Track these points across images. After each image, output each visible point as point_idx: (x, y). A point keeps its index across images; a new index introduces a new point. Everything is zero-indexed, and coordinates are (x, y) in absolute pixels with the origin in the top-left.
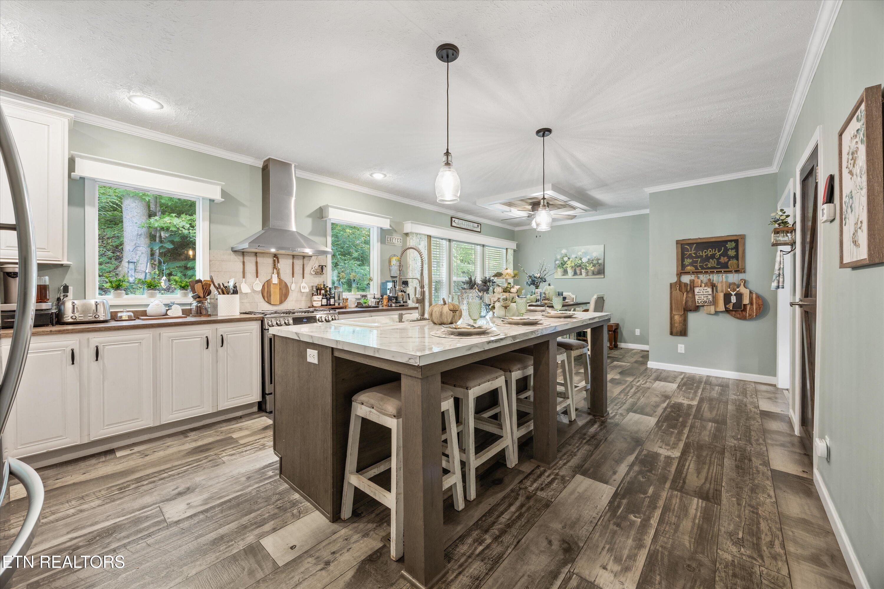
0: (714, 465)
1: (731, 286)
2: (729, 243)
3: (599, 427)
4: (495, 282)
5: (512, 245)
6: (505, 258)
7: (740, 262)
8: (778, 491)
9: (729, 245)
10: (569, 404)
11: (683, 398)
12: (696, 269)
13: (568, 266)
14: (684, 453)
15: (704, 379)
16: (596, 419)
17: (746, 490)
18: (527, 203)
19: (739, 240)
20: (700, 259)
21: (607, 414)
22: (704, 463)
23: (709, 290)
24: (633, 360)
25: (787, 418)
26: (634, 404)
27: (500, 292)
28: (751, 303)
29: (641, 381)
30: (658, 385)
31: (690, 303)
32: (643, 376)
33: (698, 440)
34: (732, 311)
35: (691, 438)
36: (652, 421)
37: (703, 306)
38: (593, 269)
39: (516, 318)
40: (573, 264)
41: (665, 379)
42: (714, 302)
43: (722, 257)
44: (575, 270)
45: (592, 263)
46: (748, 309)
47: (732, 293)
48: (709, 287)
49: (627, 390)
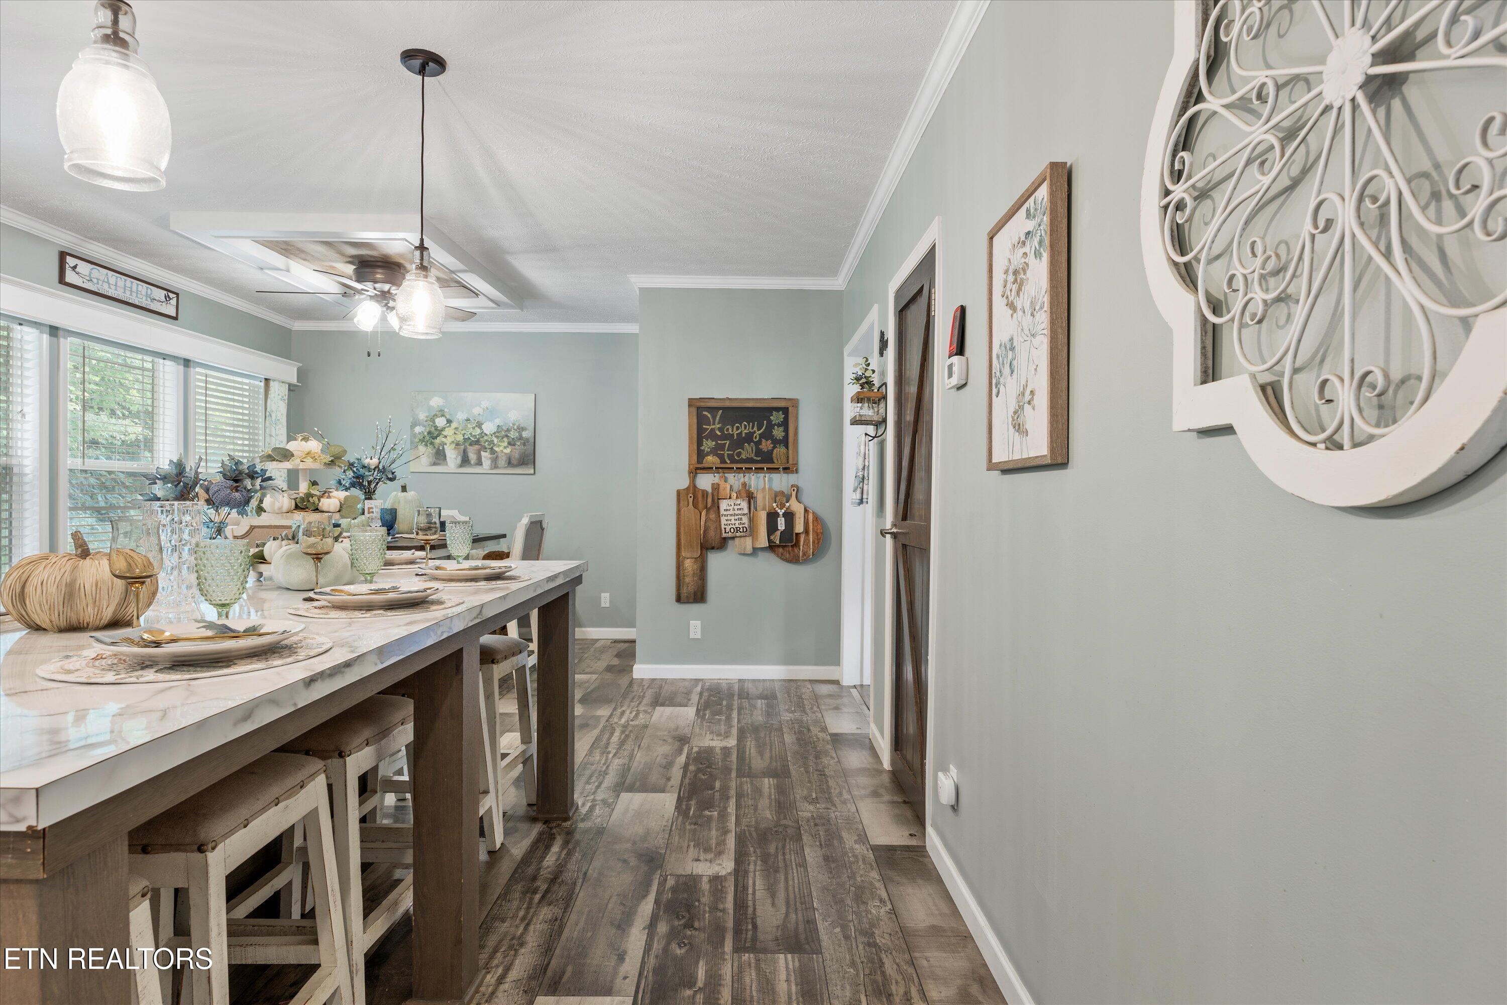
0: (792, 869)
1: (777, 499)
2: (774, 413)
3: (563, 847)
4: (270, 478)
5: (287, 371)
6: (262, 408)
7: (790, 452)
8: (891, 887)
9: (776, 418)
10: (490, 808)
11: (711, 737)
12: (721, 463)
13: (448, 441)
14: (740, 859)
15: (736, 688)
16: (551, 828)
17: (850, 903)
18: (342, 254)
19: (790, 409)
20: (728, 442)
21: (574, 809)
22: (777, 871)
23: (744, 505)
24: (602, 665)
25: (867, 741)
26: (625, 771)
27: (285, 509)
28: (806, 531)
29: (628, 712)
30: (662, 714)
31: (712, 533)
32: (628, 700)
33: (756, 822)
34: (778, 546)
35: (744, 821)
36: (666, 802)
37: (733, 538)
38: (508, 451)
39: (360, 590)
40: (460, 438)
41: (671, 701)
42: (751, 531)
43: (764, 440)
44: (465, 451)
45: (507, 436)
46: (802, 543)
47: (779, 511)
48: (743, 500)
49: (604, 741)
